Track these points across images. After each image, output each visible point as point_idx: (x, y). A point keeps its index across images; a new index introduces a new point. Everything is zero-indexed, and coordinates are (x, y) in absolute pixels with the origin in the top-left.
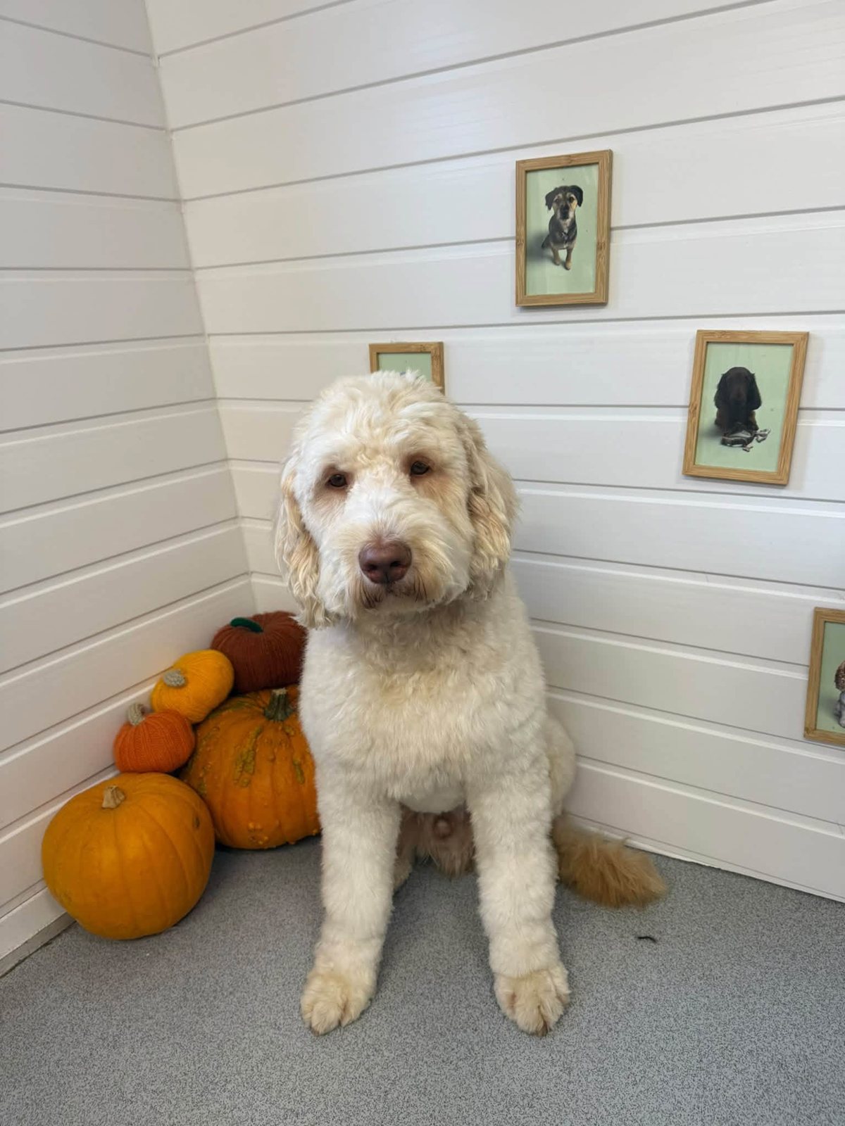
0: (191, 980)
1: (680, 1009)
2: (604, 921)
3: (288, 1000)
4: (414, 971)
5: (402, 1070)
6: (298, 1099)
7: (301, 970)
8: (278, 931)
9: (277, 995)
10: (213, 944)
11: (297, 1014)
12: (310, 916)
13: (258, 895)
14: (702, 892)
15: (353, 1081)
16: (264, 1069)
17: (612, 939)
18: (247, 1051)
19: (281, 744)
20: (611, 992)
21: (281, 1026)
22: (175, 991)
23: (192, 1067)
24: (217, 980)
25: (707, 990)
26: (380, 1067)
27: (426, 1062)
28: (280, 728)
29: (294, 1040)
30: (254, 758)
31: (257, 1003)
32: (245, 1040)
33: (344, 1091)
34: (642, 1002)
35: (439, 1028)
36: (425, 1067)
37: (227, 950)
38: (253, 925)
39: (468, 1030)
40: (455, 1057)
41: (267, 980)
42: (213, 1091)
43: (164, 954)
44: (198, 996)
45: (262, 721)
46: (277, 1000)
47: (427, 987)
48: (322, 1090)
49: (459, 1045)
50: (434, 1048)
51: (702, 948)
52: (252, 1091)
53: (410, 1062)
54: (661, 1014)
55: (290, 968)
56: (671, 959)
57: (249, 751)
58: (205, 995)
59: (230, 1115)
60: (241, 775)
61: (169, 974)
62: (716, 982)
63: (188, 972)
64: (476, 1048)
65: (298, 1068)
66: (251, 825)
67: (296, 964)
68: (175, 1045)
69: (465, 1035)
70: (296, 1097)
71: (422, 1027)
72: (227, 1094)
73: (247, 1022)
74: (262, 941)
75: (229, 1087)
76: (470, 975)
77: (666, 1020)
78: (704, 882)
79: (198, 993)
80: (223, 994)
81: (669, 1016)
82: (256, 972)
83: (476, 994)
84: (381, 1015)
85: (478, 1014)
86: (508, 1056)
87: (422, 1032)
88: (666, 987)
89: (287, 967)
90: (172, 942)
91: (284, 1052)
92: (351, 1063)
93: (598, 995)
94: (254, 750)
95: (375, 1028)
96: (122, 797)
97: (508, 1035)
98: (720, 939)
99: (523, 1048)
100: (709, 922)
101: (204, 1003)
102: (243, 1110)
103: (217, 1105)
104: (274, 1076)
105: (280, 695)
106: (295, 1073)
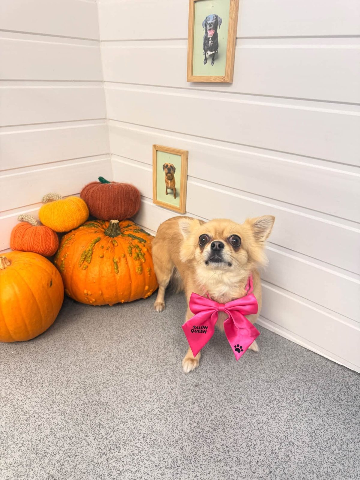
0: (28, 373)
1: (322, 469)
2: (279, 392)
3: (77, 399)
4: (155, 398)
5: (128, 465)
6: (59, 469)
7: (90, 381)
8: (86, 354)
9: (72, 394)
10: (49, 354)
11: (78, 409)
12: (106, 349)
13: (83, 330)
14: (348, 386)
15: (96, 465)
16: (47, 442)
17: (283, 406)
18: (42, 427)
19: (108, 249)
20: (276, 444)
21: (67, 415)
22: (18, 378)
23: (8, 429)
24: (42, 377)
25: (343, 459)
26: (115, 460)
27: (145, 464)
28: (110, 241)
29: (71, 426)
30: (92, 254)
31: (58, 397)
32: (43, 419)
33: (88, 471)
34: (296, 457)
35: (159, 441)
36: (143, 468)
37: (55, 359)
38: (74, 348)
39: (177, 447)
40: (164, 465)
41: (69, 383)
42: (13, 449)
43: (21, 354)
44: (29, 384)
45: (101, 235)
46: (70, 397)
47: (160, 410)
48: (76, 466)
49: (169, 457)
50: (153, 455)
51: (343, 427)
52: (34, 455)
53: (135, 461)
54: (308, 469)
55: (85, 379)
56: (321, 430)
57: (89, 250)
58: (33, 384)
59: (17, 468)
60: (83, 263)
61: (18, 367)
62: (351, 454)
63: (29, 367)
64: (179, 462)
65: (66, 447)
66: (85, 291)
67: (89, 377)
68: (4, 412)
69: (174, 450)
70: (58, 467)
71: (149, 437)
72: (20, 453)
73: (48, 407)
74: (75, 358)
75: (23, 448)
76: (188, 409)
77: (311, 475)
78: (349, 380)
79: (30, 381)
80: (42, 386)
81: (313, 473)
82: (65, 377)
83: (188, 423)
84: (127, 422)
85: (186, 437)
86: (198, 474)
87: (148, 441)
88: (314, 450)
89: (83, 378)
90: (28, 347)
91: (62, 434)
92: (98, 451)
93: (267, 444)
94: (92, 250)
95: (120, 431)
96: (9, 264)
97: (202, 458)
98: (356, 423)
99: (209, 470)
100: (350, 409)
101: (30, 389)
102: (25, 467)
103: (11, 459)
104: (51, 448)
105: (114, 223)
106: (63, 449)
